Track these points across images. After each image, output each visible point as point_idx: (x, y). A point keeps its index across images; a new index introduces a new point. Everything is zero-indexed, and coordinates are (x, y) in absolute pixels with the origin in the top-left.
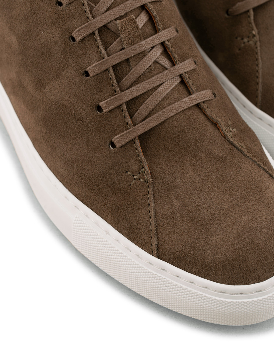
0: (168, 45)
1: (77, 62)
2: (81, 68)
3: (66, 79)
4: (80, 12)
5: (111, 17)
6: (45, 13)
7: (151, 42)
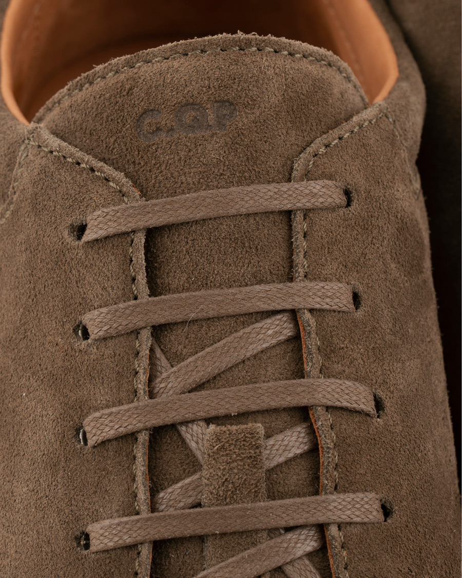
0: (333, 537)
1: (73, 502)
2: (77, 519)
3: (35, 536)
4: (121, 370)
5: (198, 409)
6: (46, 346)
7: (284, 513)
